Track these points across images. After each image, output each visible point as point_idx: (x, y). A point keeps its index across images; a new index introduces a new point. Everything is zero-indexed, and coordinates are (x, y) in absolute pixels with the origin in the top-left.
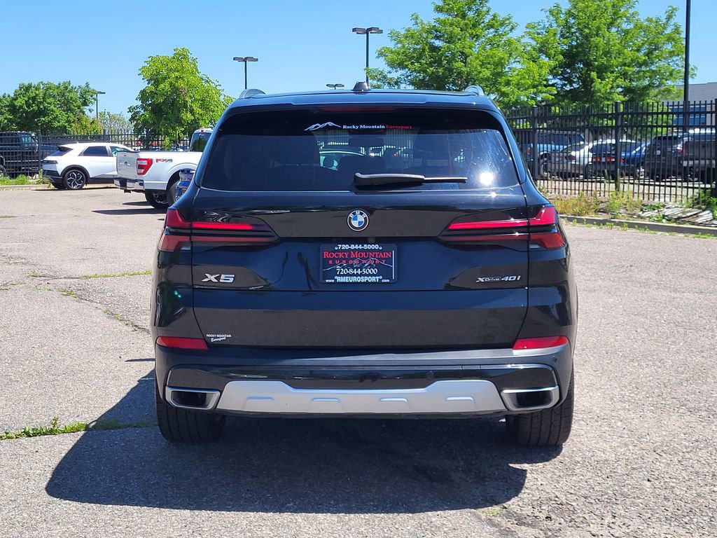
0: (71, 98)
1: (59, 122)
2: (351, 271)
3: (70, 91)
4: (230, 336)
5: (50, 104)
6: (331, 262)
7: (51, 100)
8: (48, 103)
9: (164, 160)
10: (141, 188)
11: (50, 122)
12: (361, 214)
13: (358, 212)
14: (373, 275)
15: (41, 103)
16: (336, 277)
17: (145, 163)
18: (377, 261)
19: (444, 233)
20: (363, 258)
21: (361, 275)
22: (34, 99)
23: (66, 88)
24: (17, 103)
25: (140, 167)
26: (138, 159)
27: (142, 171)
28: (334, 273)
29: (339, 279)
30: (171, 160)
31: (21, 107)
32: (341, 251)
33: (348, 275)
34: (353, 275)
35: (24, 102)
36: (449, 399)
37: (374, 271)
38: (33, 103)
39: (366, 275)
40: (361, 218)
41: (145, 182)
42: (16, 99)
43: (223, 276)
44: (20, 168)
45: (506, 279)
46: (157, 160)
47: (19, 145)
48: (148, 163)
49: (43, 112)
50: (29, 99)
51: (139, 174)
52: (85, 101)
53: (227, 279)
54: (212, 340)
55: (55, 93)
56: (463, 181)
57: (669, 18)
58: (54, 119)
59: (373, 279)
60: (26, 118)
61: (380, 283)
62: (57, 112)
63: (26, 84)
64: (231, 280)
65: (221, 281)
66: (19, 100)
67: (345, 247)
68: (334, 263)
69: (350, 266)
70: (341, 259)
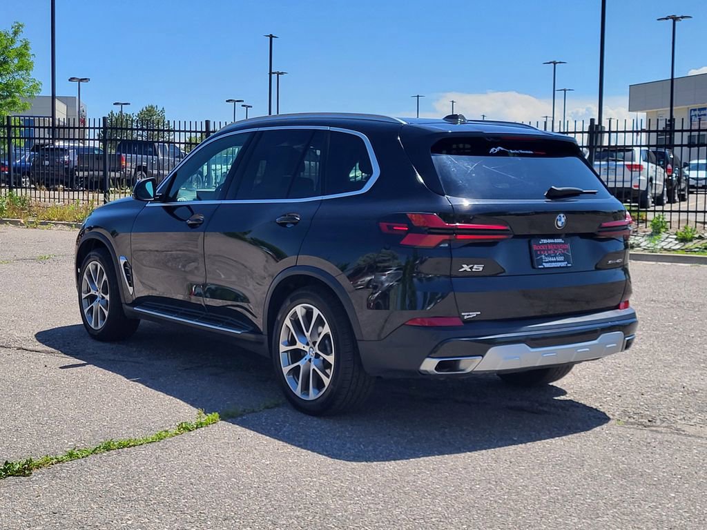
2: (550, 259)
4: (479, 313)
6: (539, 252)
13: (562, 215)
14: (562, 261)
16: (544, 264)
18: (563, 251)
19: (599, 230)
20: (555, 249)
21: (556, 261)
28: (542, 261)
29: (547, 265)
32: (543, 244)
33: (549, 262)
34: (552, 262)
36: (608, 346)
37: (562, 258)
39: (559, 261)
40: (563, 220)
43: (475, 266)
45: (618, 261)
53: (478, 268)
54: (466, 317)
56: (594, 193)
57: (15, 33)
59: (563, 264)
61: (567, 267)
64: (481, 269)
65: (473, 270)
67: (545, 241)
68: (541, 254)
69: (549, 256)
70: (544, 251)
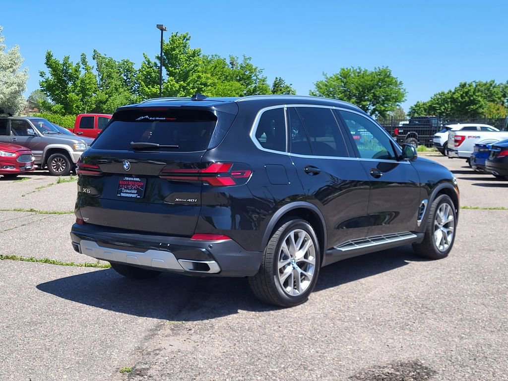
0: (494, 92)
1: (483, 109)
2: (127, 191)
3: (494, 87)
4: (89, 219)
5: (478, 96)
7: (479, 93)
8: (476, 96)
9: (474, 137)
10: (456, 156)
11: (477, 109)
12: (127, 162)
14: (135, 194)
15: (472, 96)
16: (121, 194)
17: (459, 139)
18: (138, 187)
19: (161, 174)
20: (133, 185)
21: (130, 193)
22: (467, 93)
23: (491, 85)
24: (455, 96)
25: (456, 141)
26: (455, 136)
27: (457, 144)
28: (121, 192)
29: (123, 195)
30: (479, 137)
31: (457, 98)
33: (126, 193)
34: (128, 193)
35: (459, 95)
37: (136, 192)
38: (466, 96)
39: (132, 193)
40: (127, 164)
41: (459, 152)
42: (454, 93)
44: (428, 140)
45: (190, 200)
46: (469, 137)
47: (429, 125)
48: (462, 138)
49: (473, 102)
50: (463, 93)
51: (456, 146)
52: (504, 94)
54: (84, 220)
55: (483, 89)
58: (480, 107)
59: (134, 196)
60: (460, 106)
61: (136, 198)
62: (483, 102)
63: (463, 83)
65: (87, 192)
66: (457, 94)
67: (127, 179)
68: (122, 187)
69: (128, 189)
70: (125, 185)
